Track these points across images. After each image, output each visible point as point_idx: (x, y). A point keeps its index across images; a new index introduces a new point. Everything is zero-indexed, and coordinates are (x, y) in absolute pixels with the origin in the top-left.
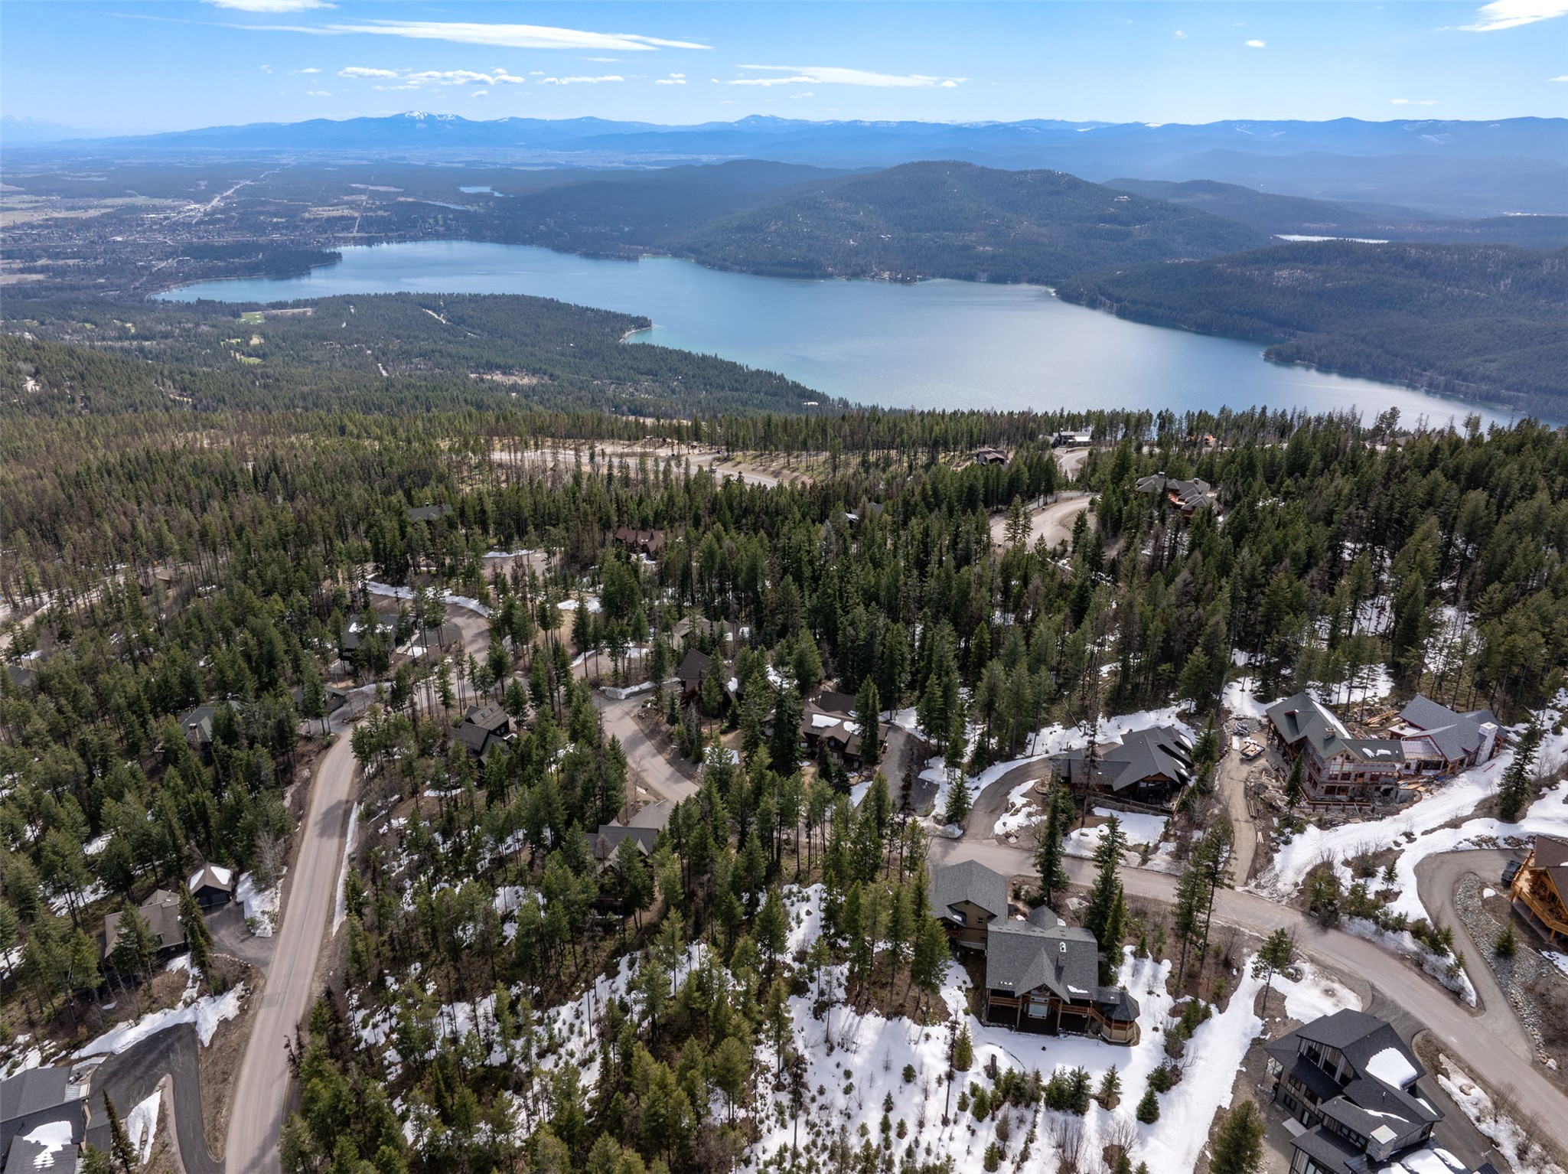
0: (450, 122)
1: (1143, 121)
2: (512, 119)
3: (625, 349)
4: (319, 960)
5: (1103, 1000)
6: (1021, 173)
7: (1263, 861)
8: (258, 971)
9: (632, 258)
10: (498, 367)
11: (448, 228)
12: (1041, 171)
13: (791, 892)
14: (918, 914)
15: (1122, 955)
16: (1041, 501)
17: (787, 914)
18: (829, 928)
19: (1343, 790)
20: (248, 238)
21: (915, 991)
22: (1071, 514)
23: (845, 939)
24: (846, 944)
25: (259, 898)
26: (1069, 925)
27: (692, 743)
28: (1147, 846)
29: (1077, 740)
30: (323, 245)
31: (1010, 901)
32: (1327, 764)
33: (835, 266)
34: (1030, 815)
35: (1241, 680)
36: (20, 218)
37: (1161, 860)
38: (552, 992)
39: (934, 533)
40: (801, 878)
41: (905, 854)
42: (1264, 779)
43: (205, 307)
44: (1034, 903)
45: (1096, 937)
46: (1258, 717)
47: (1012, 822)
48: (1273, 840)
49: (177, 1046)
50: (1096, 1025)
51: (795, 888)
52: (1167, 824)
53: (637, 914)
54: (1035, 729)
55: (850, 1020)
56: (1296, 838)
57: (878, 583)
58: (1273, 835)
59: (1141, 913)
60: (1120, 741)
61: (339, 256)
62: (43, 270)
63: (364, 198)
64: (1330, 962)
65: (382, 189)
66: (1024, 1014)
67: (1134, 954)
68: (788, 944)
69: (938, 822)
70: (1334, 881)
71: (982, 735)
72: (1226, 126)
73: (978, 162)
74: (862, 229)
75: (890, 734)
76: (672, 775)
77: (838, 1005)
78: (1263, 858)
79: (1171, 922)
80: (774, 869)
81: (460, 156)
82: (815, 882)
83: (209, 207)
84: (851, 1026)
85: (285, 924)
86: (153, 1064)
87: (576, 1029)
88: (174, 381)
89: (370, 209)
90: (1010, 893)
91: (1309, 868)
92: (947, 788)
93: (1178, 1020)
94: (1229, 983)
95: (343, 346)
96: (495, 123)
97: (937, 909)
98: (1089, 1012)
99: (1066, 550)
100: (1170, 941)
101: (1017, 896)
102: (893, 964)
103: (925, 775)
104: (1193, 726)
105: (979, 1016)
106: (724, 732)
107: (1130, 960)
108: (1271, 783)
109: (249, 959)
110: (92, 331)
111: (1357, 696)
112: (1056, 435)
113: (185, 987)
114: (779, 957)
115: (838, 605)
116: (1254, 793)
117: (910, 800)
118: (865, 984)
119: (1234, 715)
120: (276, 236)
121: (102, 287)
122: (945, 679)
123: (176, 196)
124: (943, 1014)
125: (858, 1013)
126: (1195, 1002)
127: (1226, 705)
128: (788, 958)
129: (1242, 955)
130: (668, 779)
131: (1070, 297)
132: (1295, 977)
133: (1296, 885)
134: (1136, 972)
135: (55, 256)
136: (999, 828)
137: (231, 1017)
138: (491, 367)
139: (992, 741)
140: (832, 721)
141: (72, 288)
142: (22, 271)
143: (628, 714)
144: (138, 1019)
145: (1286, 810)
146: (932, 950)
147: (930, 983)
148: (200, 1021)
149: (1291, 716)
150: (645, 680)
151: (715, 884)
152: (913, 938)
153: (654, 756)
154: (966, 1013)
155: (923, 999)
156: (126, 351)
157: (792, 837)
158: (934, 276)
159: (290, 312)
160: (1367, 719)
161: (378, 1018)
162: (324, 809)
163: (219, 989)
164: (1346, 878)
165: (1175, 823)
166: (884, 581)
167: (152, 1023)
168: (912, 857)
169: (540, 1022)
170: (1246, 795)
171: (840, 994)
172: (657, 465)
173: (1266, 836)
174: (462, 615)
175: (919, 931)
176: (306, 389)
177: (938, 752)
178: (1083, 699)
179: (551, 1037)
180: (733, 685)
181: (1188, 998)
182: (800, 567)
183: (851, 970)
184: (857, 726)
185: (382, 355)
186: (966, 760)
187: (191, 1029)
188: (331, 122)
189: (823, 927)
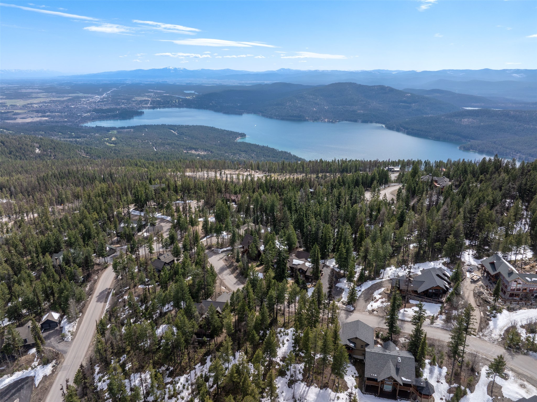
0: (182, 70)
1: (415, 70)
2: (202, 69)
3: (236, 143)
4: (87, 352)
5: (418, 385)
6: (373, 86)
7: (484, 324)
8: (62, 355)
9: (240, 114)
10: (194, 149)
11: (180, 104)
12: (380, 86)
13: (280, 331)
14: (335, 343)
15: (425, 364)
16: (383, 186)
17: (278, 341)
18: (296, 348)
19: (517, 295)
20: (113, 107)
21: (333, 377)
22: (395, 191)
23: (303, 352)
24: (303, 355)
25: (69, 325)
26: (401, 350)
27: (244, 269)
28: (433, 317)
29: (402, 272)
30: (138, 109)
31: (375, 339)
32: (510, 284)
33: (309, 117)
34: (382, 302)
35: (468, 250)
36: (42, 100)
37: (439, 322)
38: (178, 370)
39: (343, 194)
40: (285, 326)
41: (329, 316)
42: (482, 290)
43: (99, 129)
44: (385, 340)
45: (414, 355)
46: (477, 265)
47: (375, 305)
48: (488, 315)
49: (25, 386)
50: (414, 396)
51: (283, 330)
52: (441, 308)
53: (215, 339)
54: (384, 268)
55: (304, 389)
56: (498, 315)
57: (320, 211)
58: (488, 313)
59: (432, 345)
60: (420, 273)
61: (143, 112)
62: (47, 116)
63: (152, 94)
64: (521, 371)
65: (158, 91)
66: (382, 389)
67: (430, 364)
68: (278, 354)
69: (344, 304)
70: (518, 335)
71: (362, 269)
72: (444, 71)
73: (358, 83)
74: (318, 105)
75: (325, 268)
76: (237, 282)
77: (299, 382)
78: (485, 323)
79: (446, 350)
80: (274, 322)
81: (185, 81)
82: (291, 327)
83: (102, 97)
84: (304, 391)
85: (76, 337)
86: (13, 394)
87: (186, 387)
88: (84, 150)
89: (154, 98)
90: (375, 335)
91: (505, 328)
92: (348, 290)
93: (452, 395)
94: (474, 379)
95: (142, 141)
96: (197, 71)
97: (343, 341)
98: (411, 389)
99: (393, 202)
100: (446, 358)
101: (377, 337)
102: (323, 364)
103: (338, 285)
104: (449, 268)
105: (361, 388)
106: (258, 266)
107: (428, 366)
108: (485, 292)
109: (60, 350)
110: (61, 135)
111: (519, 257)
112: (387, 168)
113: (33, 361)
114: (274, 359)
115: (305, 219)
116: (478, 295)
117: (332, 293)
118: (311, 373)
119: (467, 263)
120: (123, 106)
121: (66, 122)
122: (347, 246)
123: (92, 93)
124: (346, 388)
125: (307, 386)
126: (459, 387)
127: (463, 260)
128: (277, 360)
129: (479, 366)
130: (235, 284)
131: (390, 128)
132: (505, 377)
133: (500, 335)
134: (431, 372)
135: (52, 112)
136: (369, 307)
137: (48, 374)
138: (191, 149)
139: (366, 272)
140: (301, 262)
141: (56, 122)
142: (41, 117)
143: (221, 259)
144: (12, 373)
145: (493, 303)
146: (341, 359)
147: (340, 374)
148: (36, 376)
149: (492, 264)
150: (229, 246)
151: (248, 326)
152: (332, 353)
153: (230, 275)
154: (356, 388)
155: (337, 381)
156: (71, 142)
157: (282, 308)
158: (343, 120)
159: (126, 130)
160: (523, 266)
161: (106, 378)
162: (100, 291)
163: (45, 362)
164: (523, 334)
165: (445, 307)
166: (323, 210)
167: (18, 375)
168: (332, 318)
169: (171, 383)
170: (474, 296)
171: (300, 377)
172: (243, 177)
173: (485, 314)
174: (164, 222)
175: (335, 350)
176: (128, 154)
177: (344, 276)
178: (403, 257)
179: (174, 390)
180: (262, 248)
181: (455, 385)
182: (291, 205)
183: (305, 367)
184: (310, 264)
185: (155, 144)
186: (355, 279)
187: (32, 379)
188: (143, 70)
189: (293, 347)
